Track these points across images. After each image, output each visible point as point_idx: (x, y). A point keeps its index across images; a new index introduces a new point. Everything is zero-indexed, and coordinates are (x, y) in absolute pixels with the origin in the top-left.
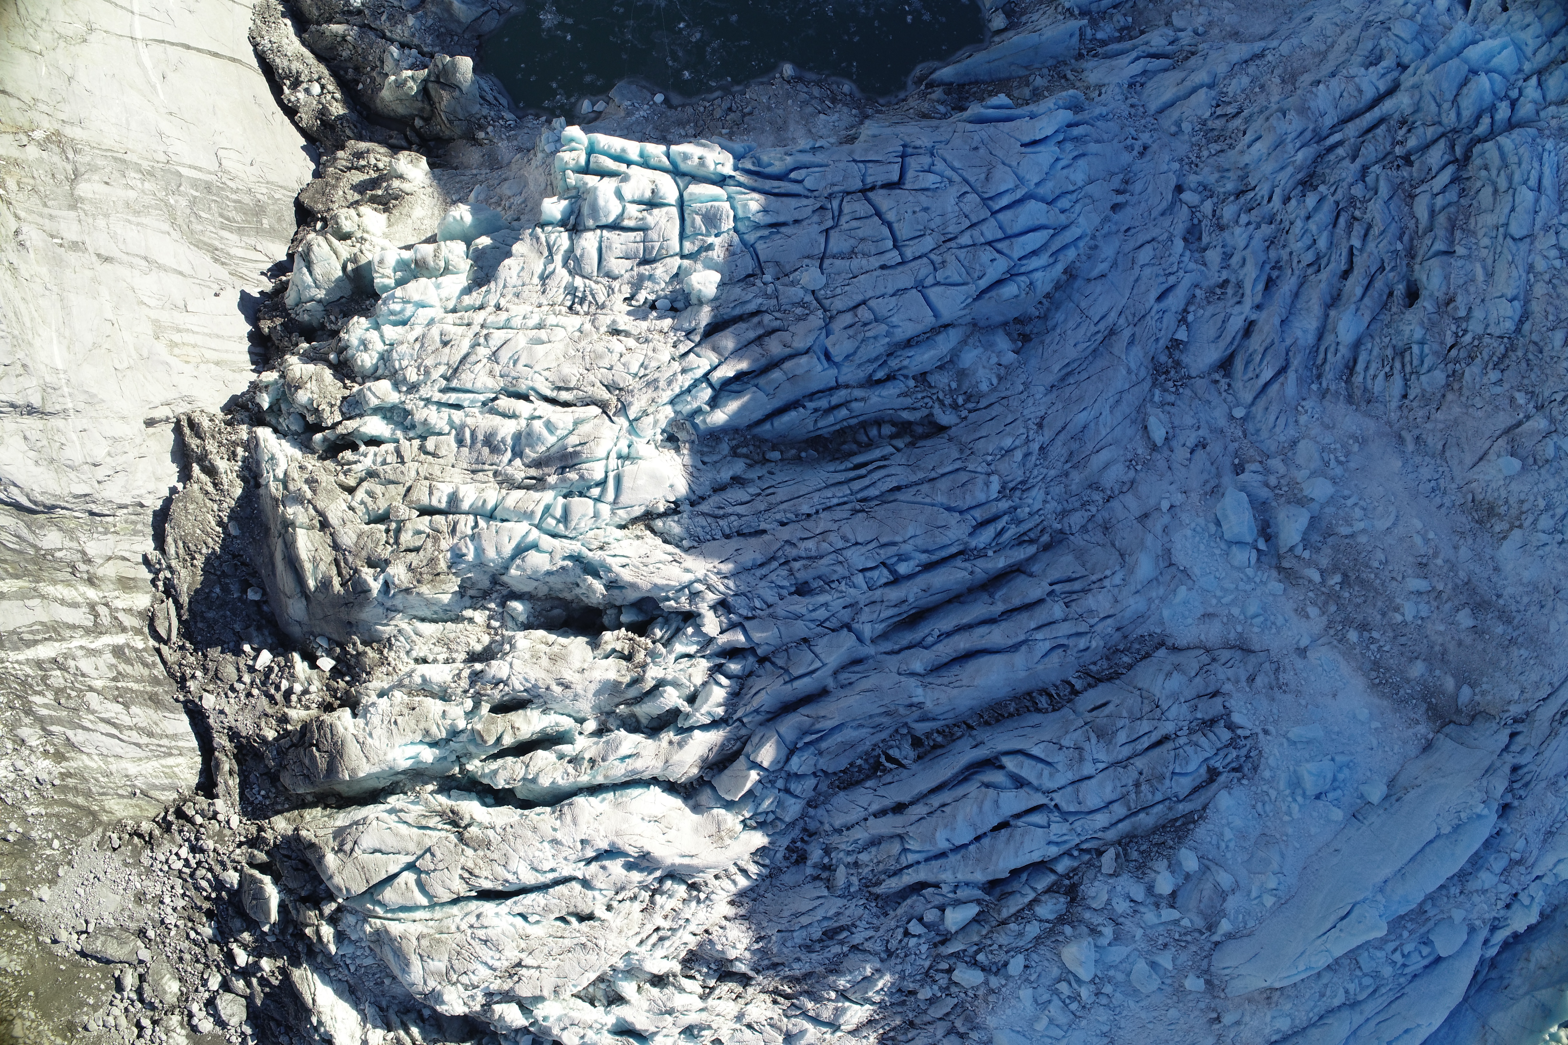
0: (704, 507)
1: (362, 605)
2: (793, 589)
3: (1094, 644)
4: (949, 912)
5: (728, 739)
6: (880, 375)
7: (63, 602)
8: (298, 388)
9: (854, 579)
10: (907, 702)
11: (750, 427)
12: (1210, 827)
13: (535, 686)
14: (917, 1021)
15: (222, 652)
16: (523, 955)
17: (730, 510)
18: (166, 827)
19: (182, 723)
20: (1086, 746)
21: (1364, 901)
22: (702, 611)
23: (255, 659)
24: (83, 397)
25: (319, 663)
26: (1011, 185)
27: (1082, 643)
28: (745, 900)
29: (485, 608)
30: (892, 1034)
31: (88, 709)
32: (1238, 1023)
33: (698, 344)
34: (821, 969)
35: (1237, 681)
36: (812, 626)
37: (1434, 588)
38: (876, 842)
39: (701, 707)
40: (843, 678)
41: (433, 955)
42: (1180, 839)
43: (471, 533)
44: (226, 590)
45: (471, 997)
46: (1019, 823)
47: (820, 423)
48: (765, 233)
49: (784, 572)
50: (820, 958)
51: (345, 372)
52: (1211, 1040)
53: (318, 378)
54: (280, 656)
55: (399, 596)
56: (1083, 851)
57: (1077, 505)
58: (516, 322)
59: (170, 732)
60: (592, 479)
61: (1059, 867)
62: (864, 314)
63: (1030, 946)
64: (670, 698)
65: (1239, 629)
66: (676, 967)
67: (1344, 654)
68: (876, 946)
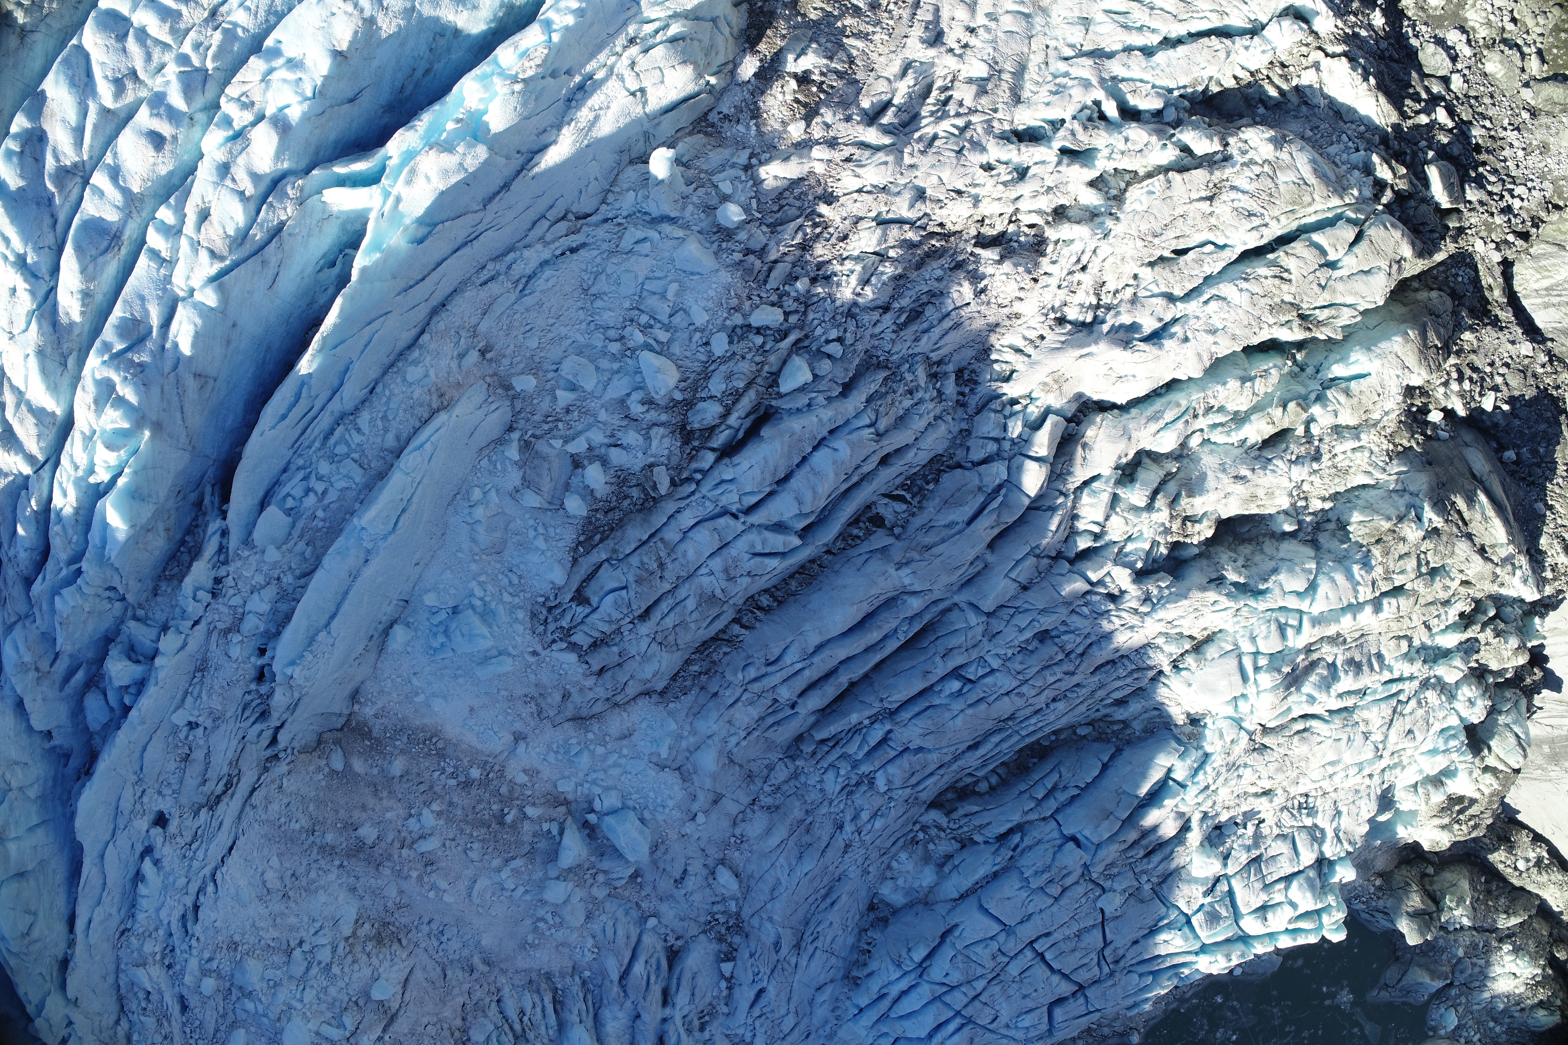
1: (1432, 490)
2: (1054, 634)
3: (740, 676)
4: (809, 377)
5: (1071, 473)
6: (1015, 839)
8: (1518, 648)
9: (1000, 662)
10: (914, 566)
11: (1119, 751)
13: (1264, 468)
14: (799, 253)
15: (1524, 396)
16: (1210, 210)
17: (1126, 682)
18: (1536, 222)
19: (1541, 320)
20: (724, 584)
22: (1135, 587)
23: (1496, 400)
25: (1442, 415)
27: (752, 673)
29: (1314, 513)
30: (818, 230)
32: (463, 356)
34: (913, 275)
35: (581, 690)
36: (1026, 606)
37: (410, 848)
38: (901, 421)
39: (1105, 497)
40: (980, 566)
41: (1295, 188)
42: (590, 523)
43: (1359, 588)
44: (1534, 452)
45: (1244, 153)
46: (768, 489)
47: (1055, 777)
48: (1161, 924)
49: (1069, 647)
50: (918, 288)
51: (1479, 674)
52: (483, 327)
53: (1501, 660)
54: (1475, 409)
55: (1403, 509)
56: (689, 480)
57: (785, 787)
58: (1353, 771)
59: (1552, 310)
60: (1267, 671)
61: (711, 457)
62: (1055, 890)
63: (712, 368)
64: (1136, 495)
65: (590, 736)
66: (1051, 234)
67: (478, 752)
68: (867, 318)
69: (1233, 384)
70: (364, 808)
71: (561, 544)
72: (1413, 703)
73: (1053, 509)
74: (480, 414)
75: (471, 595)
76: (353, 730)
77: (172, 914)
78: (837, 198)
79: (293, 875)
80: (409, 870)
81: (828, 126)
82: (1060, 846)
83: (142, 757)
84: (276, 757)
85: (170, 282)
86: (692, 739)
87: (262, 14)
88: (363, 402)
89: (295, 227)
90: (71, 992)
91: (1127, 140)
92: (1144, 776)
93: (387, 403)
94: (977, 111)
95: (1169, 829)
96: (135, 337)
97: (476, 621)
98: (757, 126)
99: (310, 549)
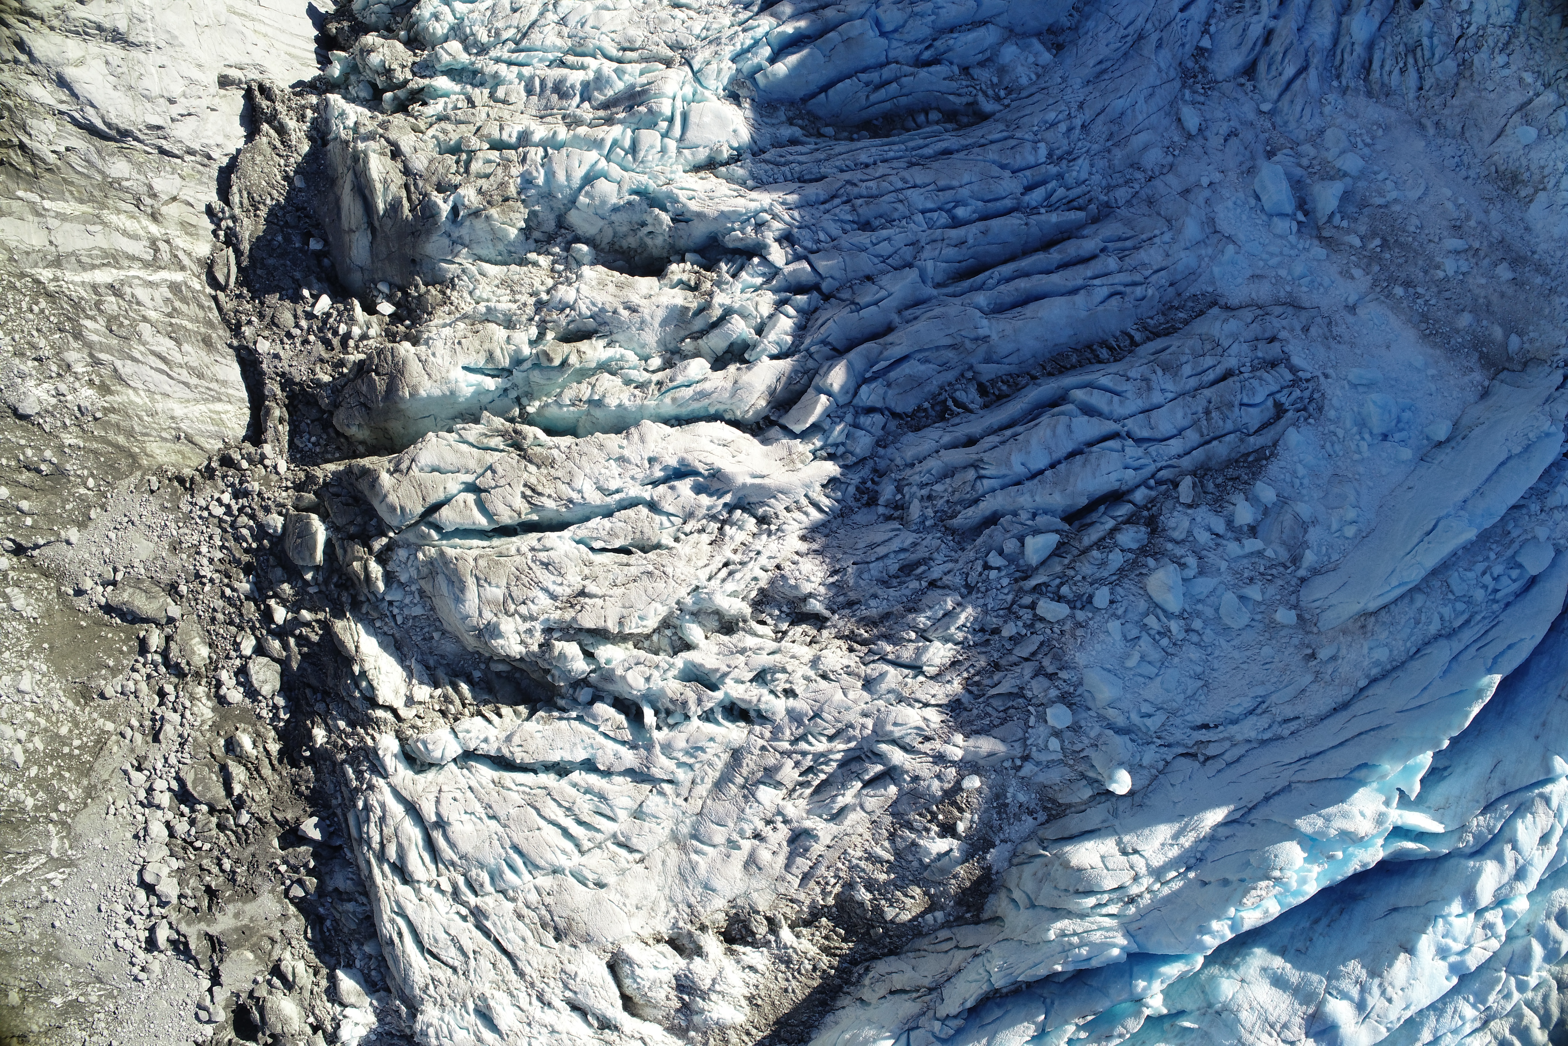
0: (766, 156)
1: (429, 232)
2: (856, 224)
3: (1150, 292)
4: (1029, 541)
5: (795, 371)
6: (927, 55)
7: (125, 233)
8: (369, 52)
10: (973, 335)
11: (805, 100)
12: (1282, 464)
13: (603, 310)
14: (1003, 662)
15: (280, 299)
16: (586, 582)
17: (791, 158)
18: (208, 473)
19: (233, 372)
20: (1153, 378)
21: (1448, 515)
22: (767, 242)
23: (313, 305)
24: (165, 36)
25: (378, 308)
27: (1139, 291)
28: (817, 535)
29: (549, 254)
30: (977, 678)
31: (140, 340)
32: (1334, 658)
33: (757, 14)
34: (898, 609)
35: (1292, 330)
36: (876, 260)
37: (1470, 247)
38: (949, 473)
39: (769, 336)
40: (908, 314)
41: (490, 578)
42: (1254, 474)
43: (541, 161)
44: (288, 239)
45: (529, 632)
46: (1094, 449)
47: (874, 97)
49: (847, 207)
50: (898, 594)
51: (414, 42)
52: (1309, 678)
53: (390, 47)
54: (340, 302)
55: (467, 223)
56: (1159, 483)
57: (1121, 181)
59: (221, 378)
60: (660, 114)
61: (1136, 497)
63: (1114, 578)
64: (738, 328)
65: (1288, 289)
66: (746, 609)
67: (1392, 309)
68: (956, 580)
69: (612, 402)
70: (1502, 296)
71: (1285, 464)
72: (503, 37)
73: (825, 342)
74: (1332, 601)
75: (1369, 446)
76: (1494, 365)
78: (949, 704)
80: (1476, 229)
81: (939, 777)
82: (895, 31)
87: (1450, 1010)
88: (1430, 642)
89: (1472, 808)
91: (647, 680)
93: (1411, 635)
94: (781, 753)
95: (784, 9)
97: (1374, 421)
99: (1509, 528)
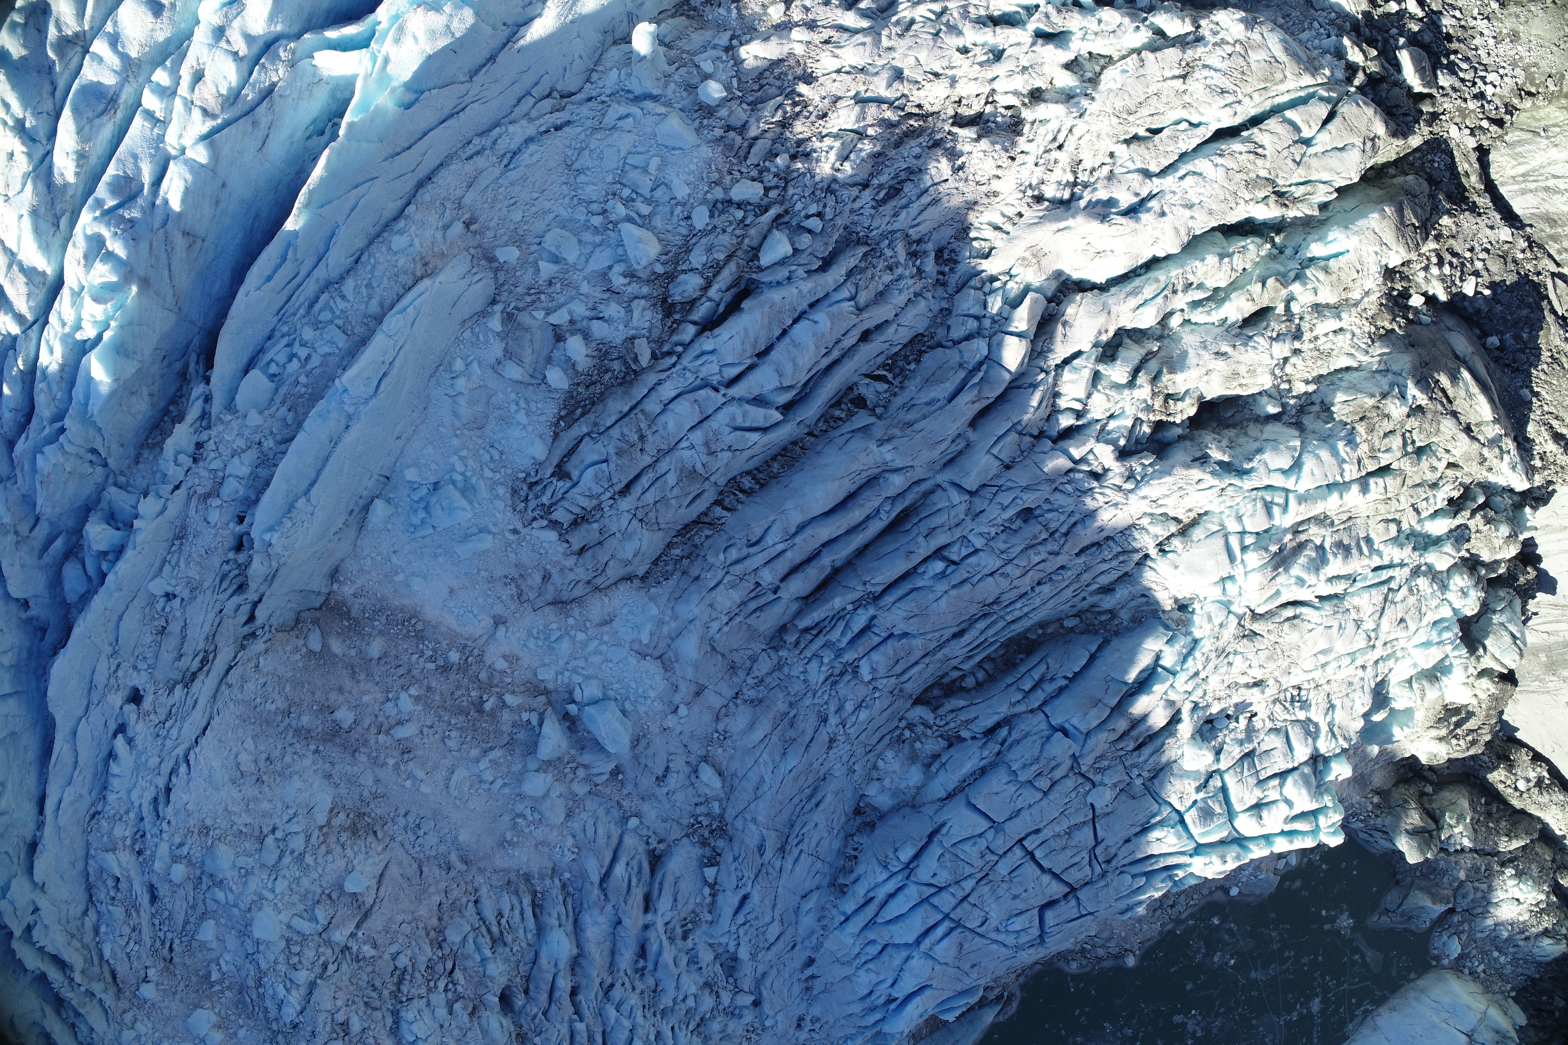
0: (1135, 558)
1: (1415, 368)
2: (1037, 512)
3: (722, 557)
4: (790, 251)
5: (1052, 351)
6: (1002, 732)
8: (1508, 536)
9: (984, 541)
10: (895, 442)
11: (1106, 642)
13: (1246, 345)
15: (1505, 282)
16: (1183, 88)
17: (1113, 563)
18: (1510, 109)
19: (1518, 206)
20: (705, 458)
21: (367, 400)
22: (1118, 464)
23: (1477, 285)
25: (1423, 299)
26: (939, 949)
27: (734, 554)
29: (1298, 398)
30: (798, 109)
32: (447, 227)
34: (892, 153)
35: (561, 571)
36: (1009, 484)
37: (387, 734)
38: (881, 296)
39: (1086, 374)
40: (961, 444)
41: (1266, 66)
42: (572, 397)
43: (1345, 466)
44: (1518, 338)
45: (1215, 33)
46: (749, 362)
47: (1042, 668)
48: (1153, 821)
49: (1053, 526)
50: (896, 166)
51: (1472, 564)
52: (468, 200)
53: (1493, 550)
54: (1457, 294)
55: (1386, 388)
56: (669, 353)
57: (768, 680)
58: (1346, 661)
59: (1529, 196)
60: (1254, 550)
61: (691, 330)
62: (1044, 783)
63: (693, 241)
64: (1118, 372)
65: (571, 621)
66: (1027, 114)
67: (457, 635)
68: (846, 194)
69: (1211, 259)
70: (341, 690)
71: (543, 419)
72: (1404, 590)
73: (1034, 386)
74: (463, 283)
75: (453, 470)
76: (332, 609)
77: (143, 796)
78: (816, 79)
79: (268, 759)
80: (386, 757)
81: (807, 9)
82: (1048, 738)
83: (118, 627)
84: (253, 635)
85: (163, 141)
86: (673, 624)
88: (348, 272)
89: (285, 88)
90: (38, 876)
91: (1100, 21)
92: (1132, 661)
93: (372, 271)
95: (1159, 719)
96: (126, 194)
97: (457, 495)
98: (738, 9)
99: (291, 414)
